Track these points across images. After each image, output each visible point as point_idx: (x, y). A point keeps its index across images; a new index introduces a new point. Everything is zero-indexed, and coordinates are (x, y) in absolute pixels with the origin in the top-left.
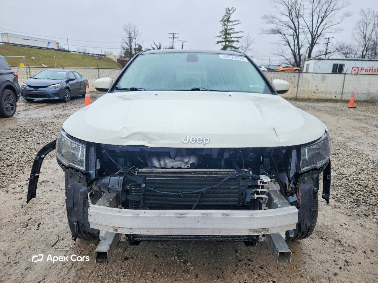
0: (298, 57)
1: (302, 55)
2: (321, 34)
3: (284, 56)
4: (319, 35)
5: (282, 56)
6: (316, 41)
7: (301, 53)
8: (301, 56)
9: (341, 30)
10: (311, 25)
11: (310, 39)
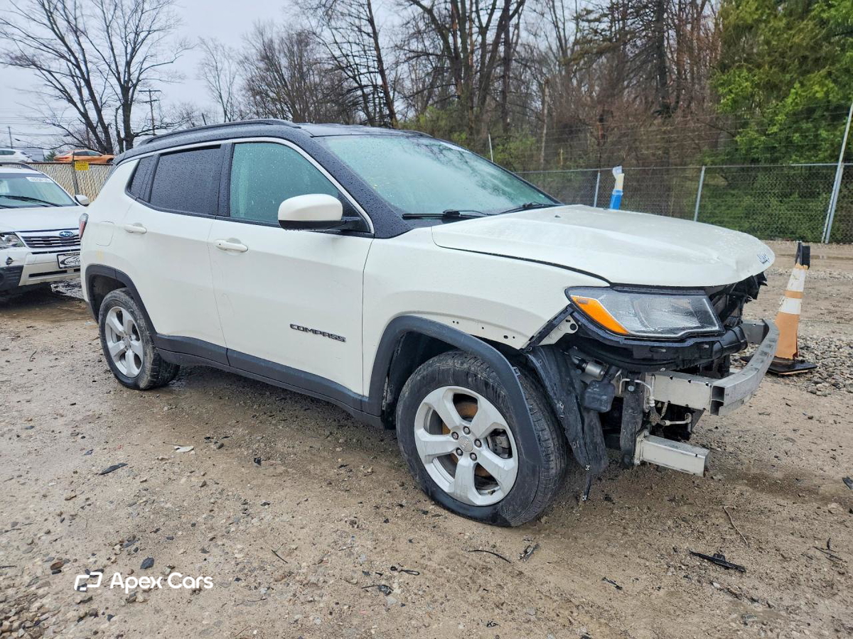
0: (99, 129)
1: (108, 125)
2: (138, 80)
3: (61, 124)
4: (135, 82)
5: (54, 125)
6: (132, 97)
7: (106, 122)
8: (108, 127)
9: (180, 77)
10: (112, 58)
11: (119, 90)
